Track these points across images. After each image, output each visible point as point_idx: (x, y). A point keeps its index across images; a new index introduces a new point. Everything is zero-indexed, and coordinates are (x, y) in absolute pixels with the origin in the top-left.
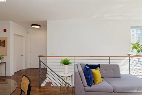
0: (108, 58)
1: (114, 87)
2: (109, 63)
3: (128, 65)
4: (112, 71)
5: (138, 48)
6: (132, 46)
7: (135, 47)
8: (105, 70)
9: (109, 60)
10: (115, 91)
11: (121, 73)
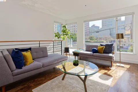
0: (38, 42)
1: (42, 63)
2: (39, 46)
3: (53, 49)
4: (42, 52)
5: (58, 36)
6: (55, 35)
7: (56, 36)
8: (36, 52)
9: (39, 44)
10: (44, 66)
11: (48, 54)
